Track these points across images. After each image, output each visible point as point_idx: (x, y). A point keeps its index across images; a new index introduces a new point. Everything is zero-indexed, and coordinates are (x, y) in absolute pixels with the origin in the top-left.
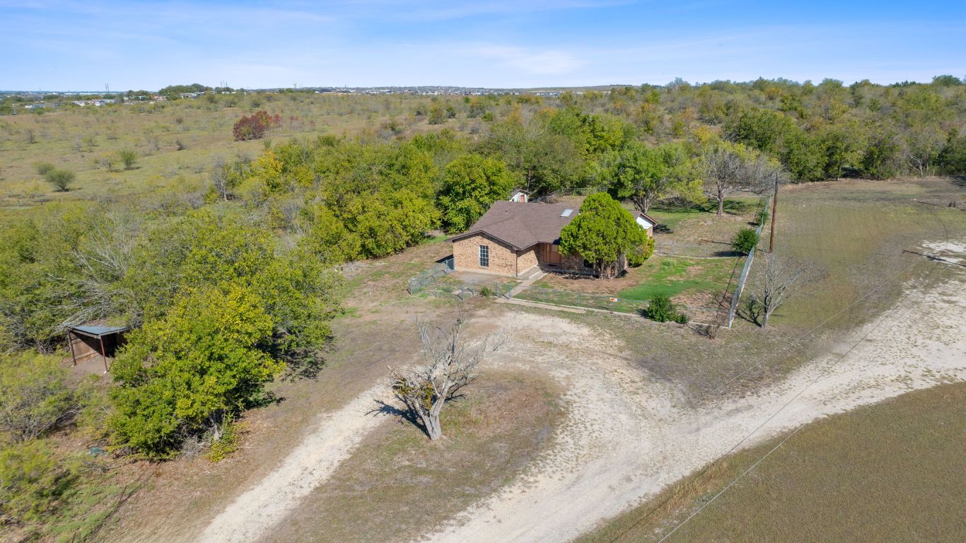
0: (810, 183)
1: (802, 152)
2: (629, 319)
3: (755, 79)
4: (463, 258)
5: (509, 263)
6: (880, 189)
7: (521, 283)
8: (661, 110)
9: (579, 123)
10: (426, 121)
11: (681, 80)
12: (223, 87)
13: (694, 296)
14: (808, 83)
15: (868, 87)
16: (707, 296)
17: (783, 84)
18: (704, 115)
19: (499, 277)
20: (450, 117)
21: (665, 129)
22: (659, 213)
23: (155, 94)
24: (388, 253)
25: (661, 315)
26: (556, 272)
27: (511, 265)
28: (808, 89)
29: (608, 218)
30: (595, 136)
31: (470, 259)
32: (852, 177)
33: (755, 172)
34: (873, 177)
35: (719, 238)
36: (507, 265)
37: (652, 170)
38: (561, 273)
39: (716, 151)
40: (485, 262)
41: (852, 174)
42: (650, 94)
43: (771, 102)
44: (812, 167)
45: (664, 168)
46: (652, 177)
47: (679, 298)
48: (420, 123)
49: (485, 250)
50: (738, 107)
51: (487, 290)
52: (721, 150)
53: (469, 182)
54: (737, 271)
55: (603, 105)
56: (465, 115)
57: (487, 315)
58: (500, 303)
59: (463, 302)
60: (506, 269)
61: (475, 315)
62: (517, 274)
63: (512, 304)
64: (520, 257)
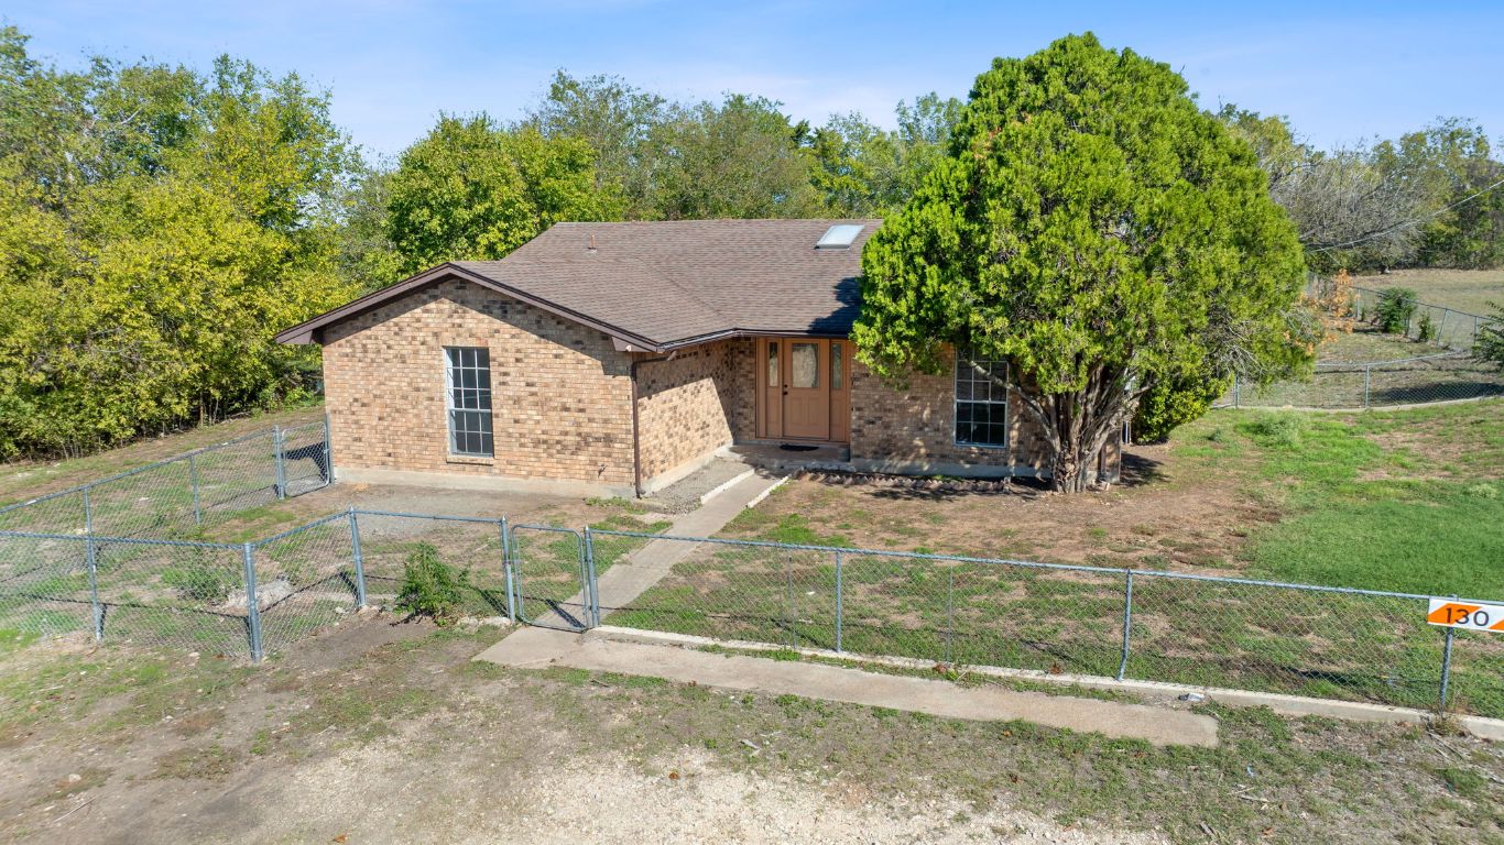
4: (368, 418)
5: (597, 429)
7: (658, 526)
19: (544, 503)
24: (106, 436)
26: (829, 473)
27: (608, 439)
31: (401, 423)
36: (585, 441)
38: (860, 477)
40: (475, 436)
49: (473, 368)
51: (440, 575)
53: (462, 190)
57: (378, 811)
58: (522, 674)
59: (248, 671)
60: (583, 458)
61: (254, 823)
62: (637, 483)
63: (606, 678)
64: (645, 400)
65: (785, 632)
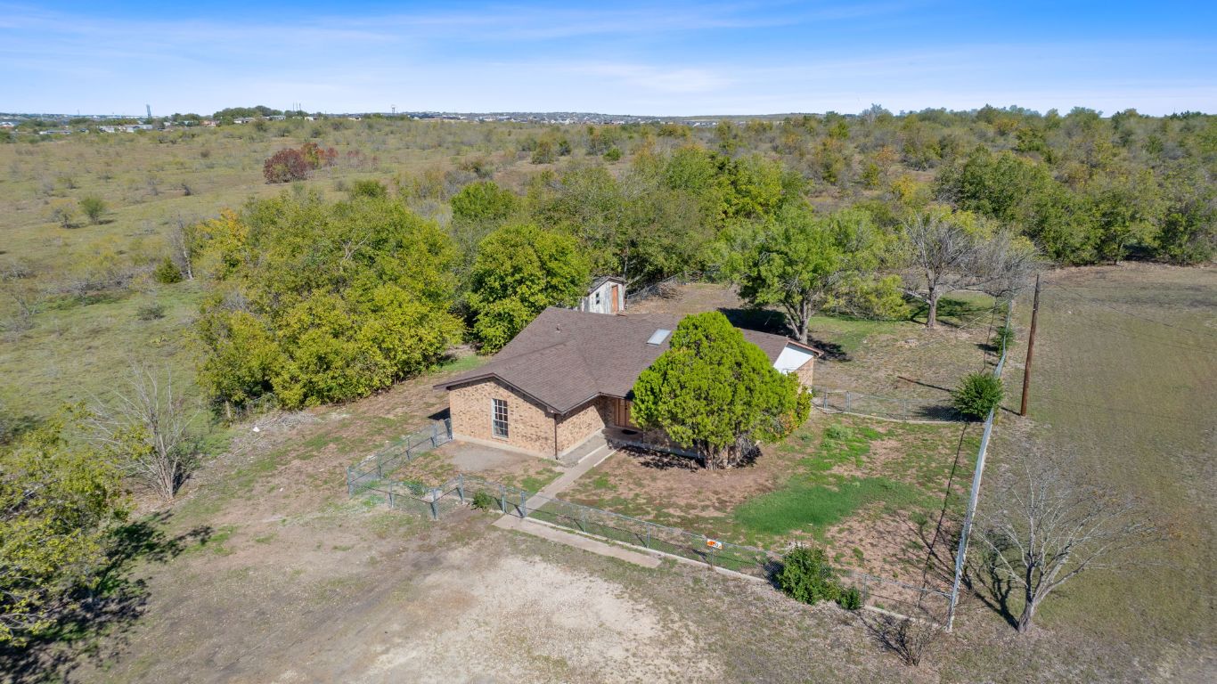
0: (1073, 269)
1: (1063, 220)
2: (742, 587)
3: (980, 106)
4: (465, 417)
5: (543, 434)
6: (1189, 282)
7: (559, 474)
8: (850, 148)
9: (712, 171)
10: (530, 160)
11: (879, 108)
12: (296, 110)
13: (879, 523)
14: (1053, 113)
15: (1136, 119)
16: (904, 527)
17: (1017, 113)
18: (910, 155)
19: (523, 459)
20: (562, 154)
21: (854, 175)
22: (831, 320)
23: (207, 118)
24: (360, 395)
25: (806, 589)
26: (632, 449)
27: (546, 439)
28: (1052, 121)
29: (719, 364)
30: (738, 192)
31: (477, 422)
32: (1139, 259)
33: (990, 258)
34: (1174, 260)
35: (929, 376)
36: (538, 438)
37: (815, 259)
38: (640, 451)
39: (926, 221)
40: (502, 427)
41: (1139, 253)
42: (836, 125)
43: (1003, 138)
44: (1078, 245)
45: (836, 255)
46: (815, 271)
47: (850, 531)
48: (519, 162)
49: (502, 407)
50: (957, 145)
52: (934, 221)
53: (509, 271)
54: (964, 461)
55: (772, 140)
56: (584, 151)
57: (467, 563)
58: (503, 530)
59: (434, 522)
60: (538, 443)
61: (441, 563)
62: (556, 454)
63: (524, 534)
64: (560, 425)
65: (575, 523)
